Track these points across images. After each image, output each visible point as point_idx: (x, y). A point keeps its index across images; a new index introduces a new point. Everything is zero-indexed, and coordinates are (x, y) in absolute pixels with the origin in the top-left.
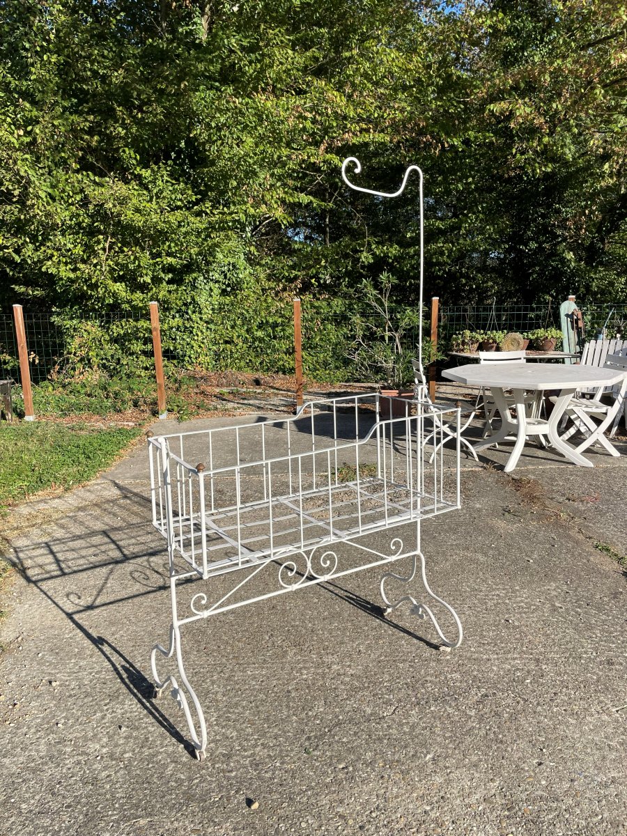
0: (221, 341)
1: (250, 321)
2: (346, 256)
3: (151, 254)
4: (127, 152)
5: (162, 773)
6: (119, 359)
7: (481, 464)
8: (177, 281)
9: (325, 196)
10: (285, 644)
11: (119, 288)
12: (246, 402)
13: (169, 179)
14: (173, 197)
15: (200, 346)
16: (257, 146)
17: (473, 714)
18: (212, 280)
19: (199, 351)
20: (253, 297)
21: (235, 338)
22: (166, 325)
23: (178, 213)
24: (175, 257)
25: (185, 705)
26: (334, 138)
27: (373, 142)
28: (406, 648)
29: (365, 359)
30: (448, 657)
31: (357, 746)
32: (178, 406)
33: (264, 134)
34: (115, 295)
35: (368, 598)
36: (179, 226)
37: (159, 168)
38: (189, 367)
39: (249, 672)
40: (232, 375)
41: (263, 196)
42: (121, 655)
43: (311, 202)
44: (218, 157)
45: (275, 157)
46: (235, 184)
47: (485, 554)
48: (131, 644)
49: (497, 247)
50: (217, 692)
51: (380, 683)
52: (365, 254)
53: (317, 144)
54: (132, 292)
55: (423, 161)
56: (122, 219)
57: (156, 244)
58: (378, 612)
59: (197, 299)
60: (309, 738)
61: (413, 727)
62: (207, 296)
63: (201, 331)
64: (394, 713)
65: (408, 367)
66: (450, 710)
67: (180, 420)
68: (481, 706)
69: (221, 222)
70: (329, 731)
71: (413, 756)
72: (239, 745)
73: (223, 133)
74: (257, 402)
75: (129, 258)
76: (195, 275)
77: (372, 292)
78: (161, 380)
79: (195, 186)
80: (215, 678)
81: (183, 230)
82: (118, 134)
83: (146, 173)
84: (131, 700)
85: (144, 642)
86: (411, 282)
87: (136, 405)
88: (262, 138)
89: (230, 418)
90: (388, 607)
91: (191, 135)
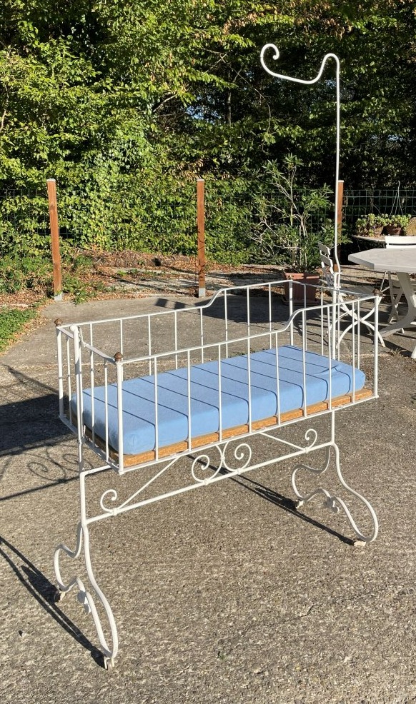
0: (120, 220)
1: (149, 199)
2: (247, 136)
3: (48, 129)
4: (26, 25)
5: (68, 682)
6: (11, 238)
7: (388, 350)
8: (75, 157)
9: (227, 75)
10: (193, 541)
11: (14, 164)
12: (145, 283)
13: (68, 54)
14: (73, 72)
15: (97, 225)
16: (160, 23)
17: (390, 612)
18: (111, 157)
19: (96, 230)
20: (153, 175)
21: (134, 217)
22: (62, 203)
23: (77, 88)
24: (73, 133)
25: (93, 609)
26: (237, 18)
27: (277, 24)
28: (320, 544)
29: (269, 241)
30: (363, 553)
31: (273, 650)
32: (74, 287)
33: (167, 12)
34: (9, 171)
35: (279, 491)
36: (78, 102)
37: (58, 42)
38: (86, 247)
39: (157, 572)
40: (131, 255)
41: (165, 74)
42: (19, 555)
43: (214, 81)
44: (120, 33)
45: (179, 35)
46: (137, 61)
47: (396, 444)
48: (30, 542)
49: (399, 130)
50: (123, 594)
51: (295, 581)
52: (267, 134)
53: (220, 24)
54: (28, 167)
55: (327, 43)
56: (19, 93)
57: (53, 120)
58: (289, 505)
59: (95, 176)
60: (222, 642)
61: (330, 628)
62: (106, 174)
63: (99, 210)
64: (309, 613)
65: (313, 250)
66: (367, 609)
67: (76, 301)
68: (399, 604)
69: (122, 99)
70: (242, 633)
71: (331, 658)
72: (149, 651)
73: (125, 9)
74: (157, 283)
75: (26, 133)
76: (93, 152)
77: (277, 174)
78: (57, 259)
79: (95, 61)
80: (121, 578)
81: (83, 106)
82: (15, 7)
83: (45, 47)
84: (31, 603)
85: (44, 540)
86: (312, 164)
87: (29, 286)
88: (165, 16)
89: (130, 300)
90: (300, 499)
91: (93, 11)
